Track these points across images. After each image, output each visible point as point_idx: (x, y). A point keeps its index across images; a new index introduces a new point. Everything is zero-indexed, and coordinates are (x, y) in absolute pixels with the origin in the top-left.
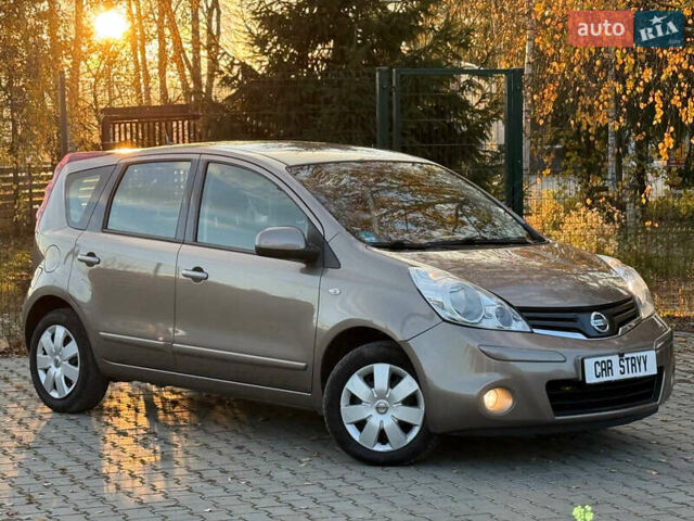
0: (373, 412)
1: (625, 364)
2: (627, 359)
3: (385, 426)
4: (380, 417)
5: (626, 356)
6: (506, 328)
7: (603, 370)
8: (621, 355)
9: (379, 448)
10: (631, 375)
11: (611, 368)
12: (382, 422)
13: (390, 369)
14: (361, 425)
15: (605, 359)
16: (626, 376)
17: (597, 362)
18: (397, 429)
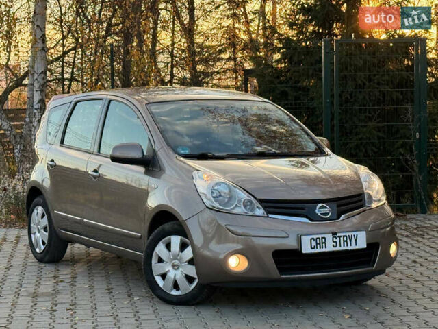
0: (170, 268)
1: (338, 240)
2: (340, 237)
3: (177, 277)
4: (175, 272)
5: (338, 235)
6: (250, 214)
7: (317, 244)
8: (334, 234)
9: (174, 293)
10: (342, 248)
11: (325, 243)
12: (175, 275)
13: (181, 240)
14: (164, 276)
15: (320, 236)
16: (338, 248)
17: (313, 239)
18: (185, 280)
